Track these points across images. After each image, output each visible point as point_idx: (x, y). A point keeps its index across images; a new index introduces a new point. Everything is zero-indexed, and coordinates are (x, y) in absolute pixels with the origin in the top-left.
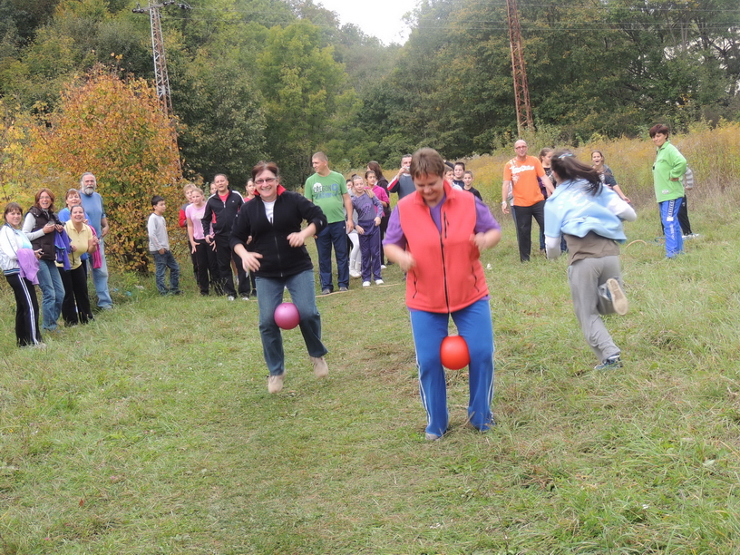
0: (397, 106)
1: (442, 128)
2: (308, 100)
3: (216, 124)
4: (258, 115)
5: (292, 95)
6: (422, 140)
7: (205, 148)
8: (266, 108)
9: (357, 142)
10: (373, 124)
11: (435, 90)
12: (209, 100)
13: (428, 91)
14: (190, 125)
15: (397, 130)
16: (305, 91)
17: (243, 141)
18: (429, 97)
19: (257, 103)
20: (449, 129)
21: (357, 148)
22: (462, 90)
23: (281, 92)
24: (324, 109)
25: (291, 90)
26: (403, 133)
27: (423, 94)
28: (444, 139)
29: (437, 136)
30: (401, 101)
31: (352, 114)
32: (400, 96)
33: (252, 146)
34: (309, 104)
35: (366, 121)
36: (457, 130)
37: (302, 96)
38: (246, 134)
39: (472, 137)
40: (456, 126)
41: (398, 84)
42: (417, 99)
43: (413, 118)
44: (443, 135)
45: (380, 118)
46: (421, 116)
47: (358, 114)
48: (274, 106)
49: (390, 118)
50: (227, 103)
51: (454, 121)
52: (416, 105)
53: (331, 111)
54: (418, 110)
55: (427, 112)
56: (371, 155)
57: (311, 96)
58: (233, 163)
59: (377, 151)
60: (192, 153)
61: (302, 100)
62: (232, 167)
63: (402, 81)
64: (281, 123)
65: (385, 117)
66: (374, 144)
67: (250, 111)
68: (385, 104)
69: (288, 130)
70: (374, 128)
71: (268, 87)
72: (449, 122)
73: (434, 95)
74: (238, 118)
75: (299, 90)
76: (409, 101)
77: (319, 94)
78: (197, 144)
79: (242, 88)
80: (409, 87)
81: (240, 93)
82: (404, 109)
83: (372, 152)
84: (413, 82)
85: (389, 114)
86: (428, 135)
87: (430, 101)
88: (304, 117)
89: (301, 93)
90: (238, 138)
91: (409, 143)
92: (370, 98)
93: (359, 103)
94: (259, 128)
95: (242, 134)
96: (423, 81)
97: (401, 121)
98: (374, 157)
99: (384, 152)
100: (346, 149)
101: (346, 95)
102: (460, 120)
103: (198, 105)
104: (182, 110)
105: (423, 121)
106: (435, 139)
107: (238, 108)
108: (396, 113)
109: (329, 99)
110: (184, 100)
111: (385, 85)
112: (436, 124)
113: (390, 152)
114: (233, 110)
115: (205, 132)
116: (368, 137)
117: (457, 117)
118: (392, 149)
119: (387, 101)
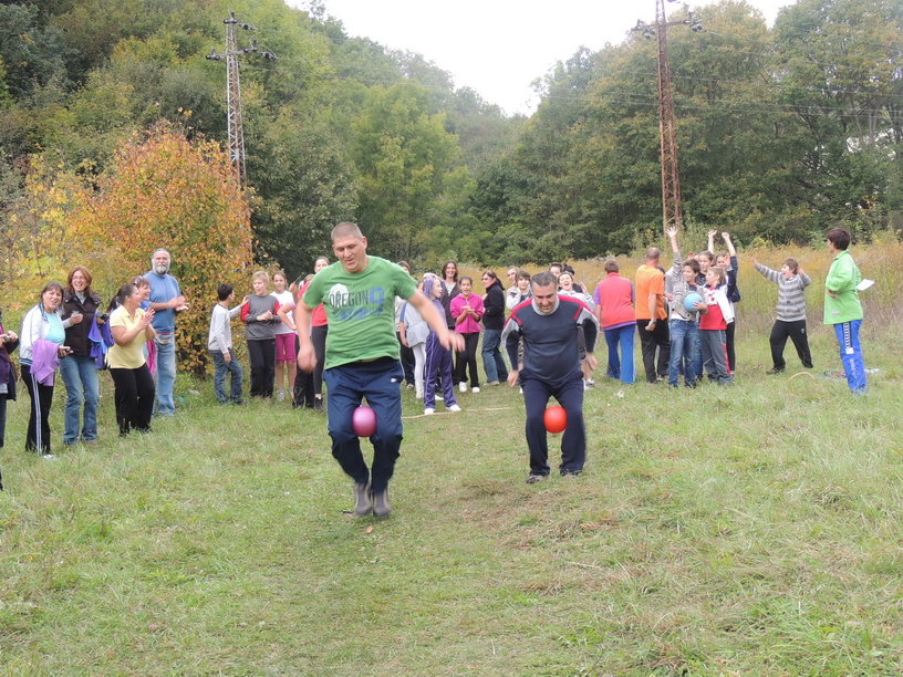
0: (519, 190)
1: (571, 220)
2: (410, 177)
3: (297, 199)
4: (349, 191)
5: (392, 170)
6: (546, 232)
7: (282, 227)
8: (359, 183)
9: (467, 230)
10: (487, 210)
11: (566, 174)
12: (290, 169)
13: (555, 173)
14: (266, 197)
15: (516, 219)
16: (408, 165)
17: (329, 221)
18: (557, 181)
19: (349, 177)
20: (579, 222)
21: (466, 238)
22: (598, 175)
23: (379, 165)
24: (429, 188)
25: (391, 163)
26: (524, 223)
27: (551, 177)
28: (573, 233)
29: (565, 230)
30: (523, 185)
31: (463, 196)
32: (522, 178)
34: (412, 182)
35: (479, 206)
36: (589, 224)
37: (404, 171)
38: (333, 213)
39: (606, 232)
40: (589, 218)
41: (520, 164)
42: (543, 183)
43: (536, 204)
44: (572, 228)
45: (496, 203)
46: (547, 204)
47: (470, 197)
48: (370, 180)
49: (509, 204)
50: (312, 175)
51: (586, 212)
52: (542, 190)
53: (438, 191)
54: (543, 197)
55: (554, 200)
56: (483, 248)
57: (415, 172)
58: (316, 248)
59: (490, 243)
60: (266, 232)
61: (403, 176)
63: (526, 160)
64: (375, 202)
65: (503, 202)
66: (488, 234)
67: (340, 186)
68: (503, 187)
69: (384, 211)
70: (488, 215)
71: (363, 158)
72: (580, 213)
73: (563, 179)
74: (325, 193)
75: (400, 163)
76: (533, 185)
77: (424, 170)
78: (273, 222)
79: (332, 157)
80: (534, 168)
81: (329, 163)
82: (526, 194)
83: (484, 244)
84: (539, 162)
85: (508, 199)
86: (554, 227)
87: (558, 186)
88: (404, 197)
89: (402, 167)
90: (323, 217)
91: (530, 235)
92: (486, 179)
93: (473, 184)
94: (349, 206)
95: (329, 213)
96: (553, 162)
97: (522, 209)
98: (487, 250)
99: (499, 245)
100: (453, 238)
101: (457, 173)
102: (594, 212)
103: (278, 175)
104: (258, 179)
105: (549, 209)
106: (562, 233)
107: (326, 181)
108: (516, 198)
109: (436, 177)
110: (260, 167)
111: (505, 164)
112: (563, 214)
113: (506, 245)
114: (319, 183)
115: (283, 208)
116: (481, 225)
117: (590, 207)
118: (509, 242)
119: (507, 183)
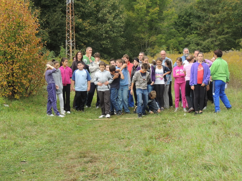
0: (197, 20)
1: (219, 34)
2: (148, 12)
3: (98, 20)
4: (121, 18)
5: (141, 9)
6: (208, 39)
7: (90, 32)
8: (126, 14)
9: (173, 37)
10: (183, 28)
11: (218, 13)
12: (95, 7)
13: (214, 13)
14: (83, 20)
15: (195, 32)
16: (148, 7)
17: (111, 30)
18: (214, 16)
19: (121, 12)
20: (224, 34)
21: (172, 40)
22: (232, 14)
23: (135, 7)
24: (157, 18)
25: (141, 6)
26: (199, 34)
27: (211, 14)
28: (220, 39)
29: (216, 38)
30: (199, 17)
31: (172, 21)
32: (198, 14)
33: (115, 34)
34: (149, 14)
35: (179, 26)
36: (227, 35)
37: (146, 10)
38: (113, 27)
39: (235, 39)
40: (227, 33)
41: (198, 8)
42: (207, 17)
43: (204, 26)
44: (219, 37)
45: (187, 25)
46: (209, 26)
47: (175, 22)
48: (131, 13)
49: (192, 25)
50: (105, 10)
51: (226, 30)
52: (207, 20)
53: (162, 19)
54: (207, 23)
55: (212, 24)
56: (179, 44)
57: (151, 10)
58: (105, 42)
59: (183, 42)
60: (83, 35)
61: (145, 12)
62: (103, 44)
63: (200, 6)
64: (134, 23)
65: (190, 25)
66: (182, 38)
67: (117, 15)
68: (190, 18)
69: (137, 27)
70: (183, 30)
71: (129, 3)
72: (223, 31)
73: (217, 16)
74: (109, 19)
75: (145, 6)
76: (203, 18)
77: (155, 9)
78: (86, 30)
79: (114, 3)
80: (204, 10)
81: (112, 5)
82: (200, 22)
84: (206, 7)
85: (192, 23)
86: (212, 36)
87: (214, 18)
88: (146, 22)
89: (145, 8)
90: (108, 29)
91: (200, 40)
92: (182, 14)
93: (176, 16)
94: (120, 24)
95: (111, 27)
96: (213, 8)
97: (199, 28)
98: (181, 45)
99: (187, 43)
100: (167, 40)
101: (170, 11)
102: (229, 30)
103: (89, 10)
104: (80, 11)
105: (209, 29)
106: (214, 39)
107: (110, 13)
108: (196, 23)
109: (160, 12)
110: (81, 6)
111: (191, 8)
112: (215, 31)
113: (190, 44)
114: (108, 14)
115: (91, 24)
116: (179, 35)
117: (228, 28)
118: (191, 42)
119: (191, 16)
